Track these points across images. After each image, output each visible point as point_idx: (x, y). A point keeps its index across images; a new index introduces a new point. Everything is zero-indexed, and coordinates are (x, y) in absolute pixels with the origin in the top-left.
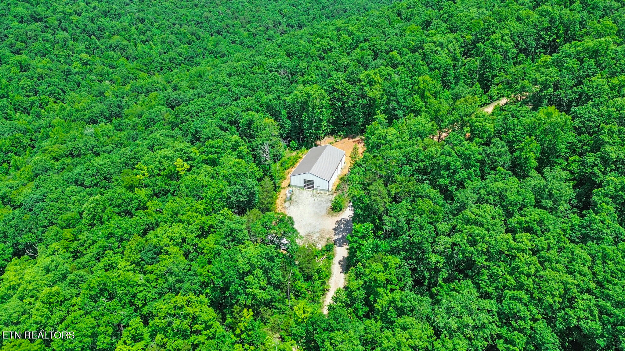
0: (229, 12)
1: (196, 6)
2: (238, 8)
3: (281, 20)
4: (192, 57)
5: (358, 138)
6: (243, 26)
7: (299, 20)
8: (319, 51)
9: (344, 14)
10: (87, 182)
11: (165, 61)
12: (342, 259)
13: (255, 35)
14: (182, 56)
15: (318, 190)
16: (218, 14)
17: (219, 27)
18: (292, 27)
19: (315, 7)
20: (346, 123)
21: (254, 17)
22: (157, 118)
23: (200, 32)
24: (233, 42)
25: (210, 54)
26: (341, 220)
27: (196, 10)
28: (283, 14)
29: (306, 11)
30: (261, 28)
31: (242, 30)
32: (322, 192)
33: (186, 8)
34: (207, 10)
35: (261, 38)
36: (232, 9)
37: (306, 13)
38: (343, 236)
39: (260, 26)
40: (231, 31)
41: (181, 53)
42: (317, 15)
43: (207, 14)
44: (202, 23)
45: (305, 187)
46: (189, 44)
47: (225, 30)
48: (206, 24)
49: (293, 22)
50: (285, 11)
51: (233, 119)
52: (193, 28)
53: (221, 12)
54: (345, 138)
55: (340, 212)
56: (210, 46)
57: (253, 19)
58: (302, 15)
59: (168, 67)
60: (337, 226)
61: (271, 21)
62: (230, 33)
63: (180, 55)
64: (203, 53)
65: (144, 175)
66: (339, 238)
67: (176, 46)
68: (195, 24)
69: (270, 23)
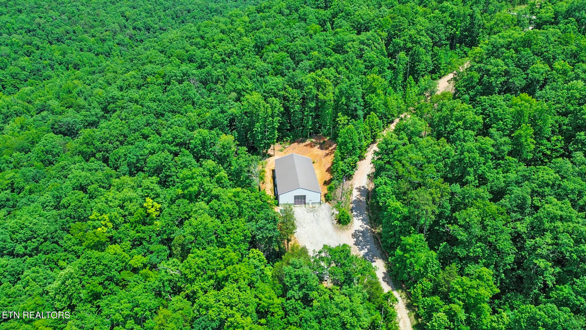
0: (63, 17)
1: (20, 11)
2: (73, 12)
3: (126, 23)
4: (39, 70)
5: (308, 142)
6: (86, 32)
7: (145, 23)
8: (221, 55)
9: (189, 14)
10: (19, 248)
11: (6, 77)
12: (383, 275)
13: (103, 41)
14: (26, 69)
15: (310, 204)
16: (51, 20)
17: (57, 33)
18: (140, 30)
19: (157, 8)
20: (289, 128)
21: (95, 21)
22: (55, 149)
23: (36, 41)
24: (81, 50)
25: (60, 64)
26: (355, 233)
27: (23, 16)
28: (125, 17)
29: (148, 13)
30: (108, 33)
31: (86, 36)
32: (314, 205)
33: (8, 15)
34: (36, 16)
35: (111, 43)
36: (67, 14)
37: (149, 15)
38: (368, 249)
39: (106, 31)
40: (74, 37)
41: (24, 67)
42: (162, 17)
43: (38, 20)
44: (34, 30)
45: (295, 204)
46: (28, 56)
47: (66, 37)
48: (39, 32)
49: (139, 24)
50: (127, 14)
51: (182, 140)
52: (27, 38)
53: (54, 18)
54: (293, 143)
55: (349, 224)
56: (57, 55)
57: (95, 23)
58: (147, 17)
59: (12, 84)
60: (355, 240)
61: (117, 24)
62: (73, 40)
63: (23, 69)
64: (50, 65)
65: (106, 226)
66: (367, 253)
67: (14, 59)
68: (26, 32)
69: (116, 27)
